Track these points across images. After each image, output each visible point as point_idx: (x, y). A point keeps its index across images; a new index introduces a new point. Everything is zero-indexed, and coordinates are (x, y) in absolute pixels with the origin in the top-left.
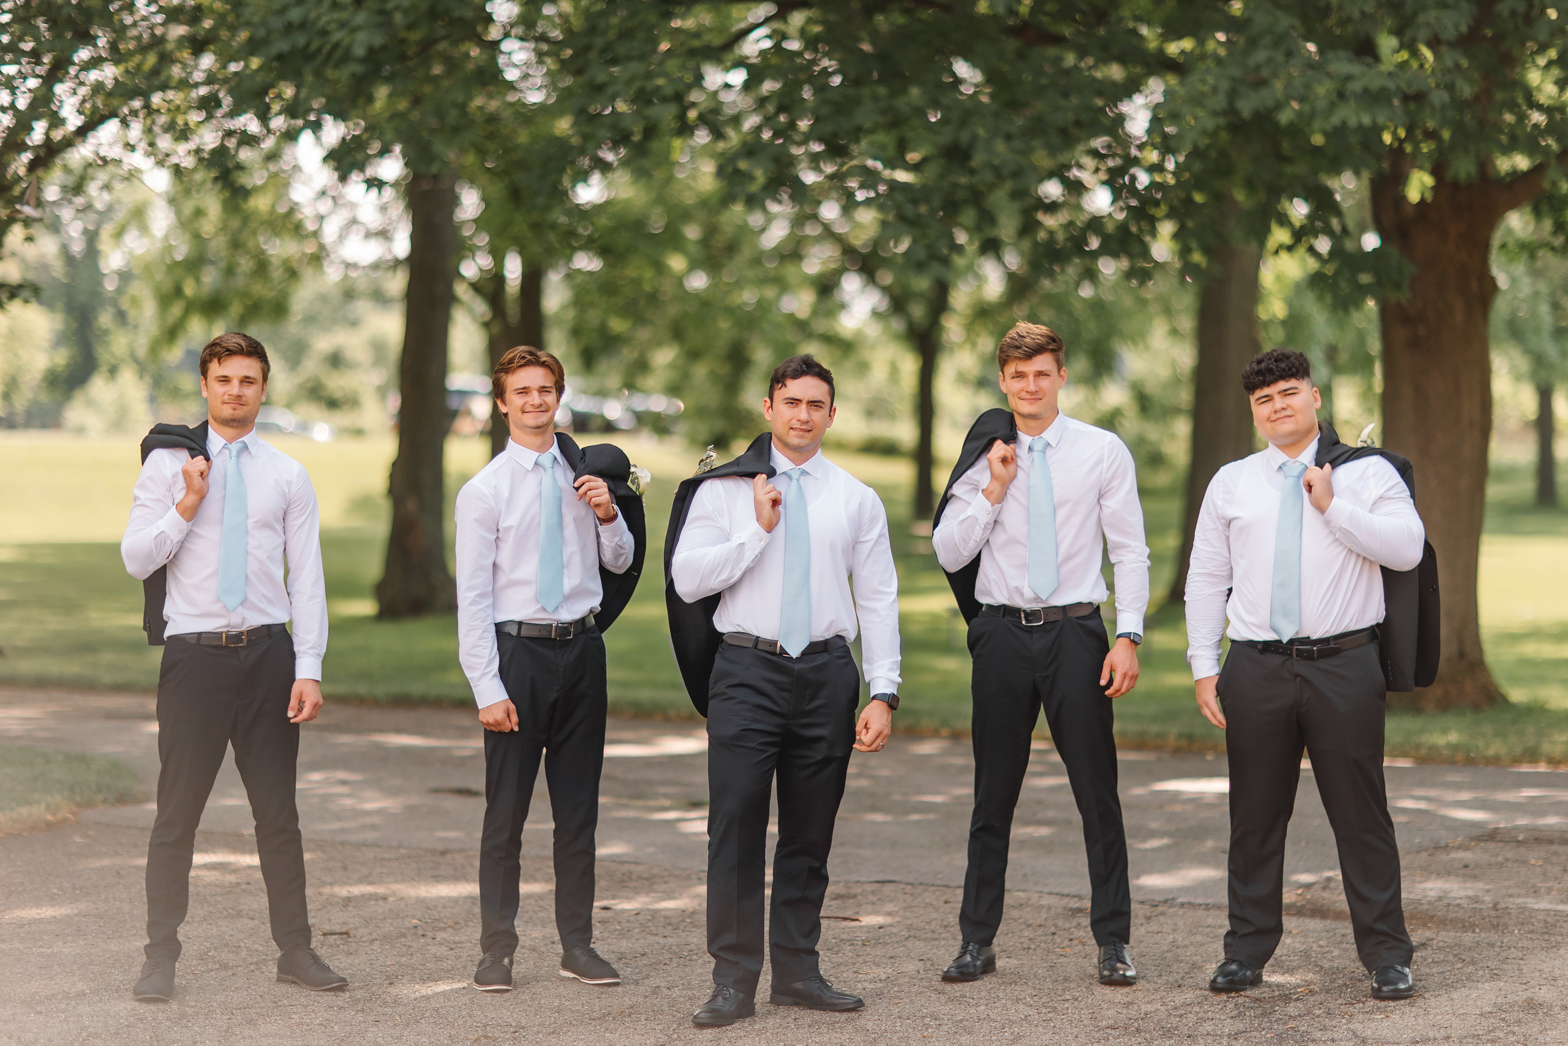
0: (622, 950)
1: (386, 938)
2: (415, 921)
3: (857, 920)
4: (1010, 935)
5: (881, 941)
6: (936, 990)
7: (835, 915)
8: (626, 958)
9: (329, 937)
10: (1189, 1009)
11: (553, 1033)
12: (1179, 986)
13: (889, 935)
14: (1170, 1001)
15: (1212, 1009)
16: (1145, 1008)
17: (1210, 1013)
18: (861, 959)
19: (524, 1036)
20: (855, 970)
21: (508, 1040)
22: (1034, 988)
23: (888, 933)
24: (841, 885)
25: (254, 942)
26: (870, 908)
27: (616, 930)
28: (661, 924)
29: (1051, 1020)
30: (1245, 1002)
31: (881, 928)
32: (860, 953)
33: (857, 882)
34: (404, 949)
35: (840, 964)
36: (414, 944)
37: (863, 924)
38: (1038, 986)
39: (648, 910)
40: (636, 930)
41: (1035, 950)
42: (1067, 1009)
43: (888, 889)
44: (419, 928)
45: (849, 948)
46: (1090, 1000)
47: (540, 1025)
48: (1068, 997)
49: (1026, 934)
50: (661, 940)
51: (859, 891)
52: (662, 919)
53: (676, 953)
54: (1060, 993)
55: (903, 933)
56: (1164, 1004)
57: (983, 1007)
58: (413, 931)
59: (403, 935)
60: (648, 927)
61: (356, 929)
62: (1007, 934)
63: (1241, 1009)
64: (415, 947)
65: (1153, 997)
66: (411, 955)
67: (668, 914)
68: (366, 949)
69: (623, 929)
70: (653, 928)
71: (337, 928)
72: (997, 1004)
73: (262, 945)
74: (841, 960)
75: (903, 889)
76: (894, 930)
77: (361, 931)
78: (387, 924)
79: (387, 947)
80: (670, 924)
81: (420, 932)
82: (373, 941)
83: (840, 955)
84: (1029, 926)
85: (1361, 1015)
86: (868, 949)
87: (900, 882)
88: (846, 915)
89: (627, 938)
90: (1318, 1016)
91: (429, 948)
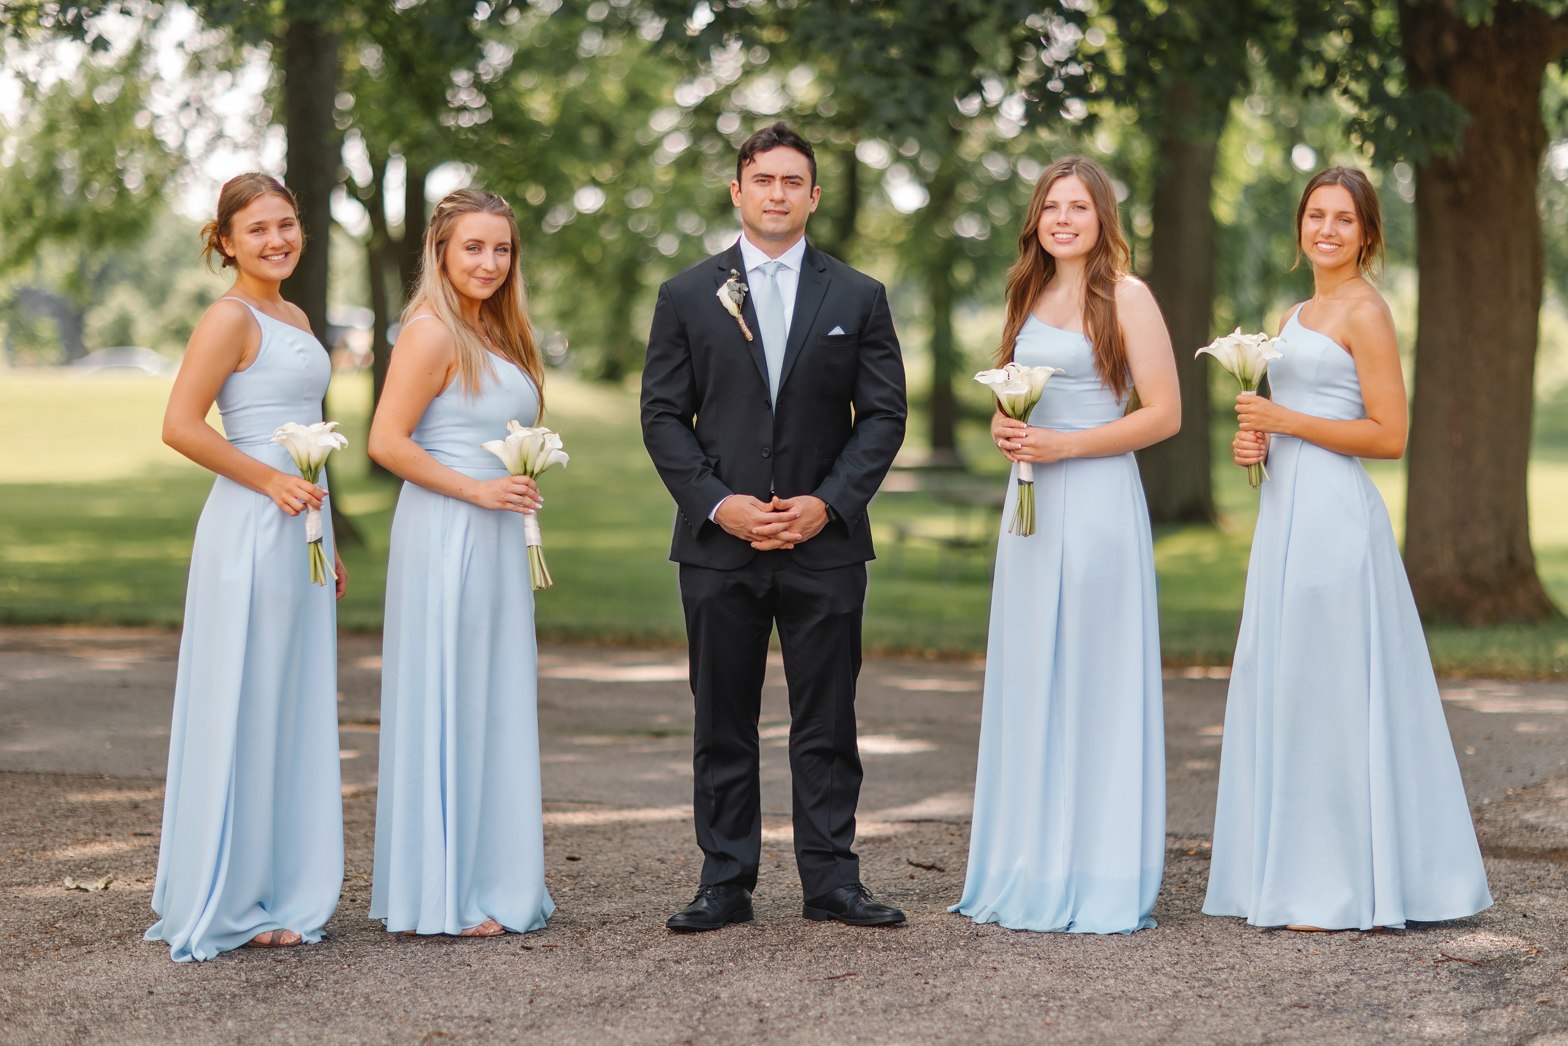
11: (532, 1026)
19: (492, 1033)
21: (470, 1037)
47: (511, 1016)
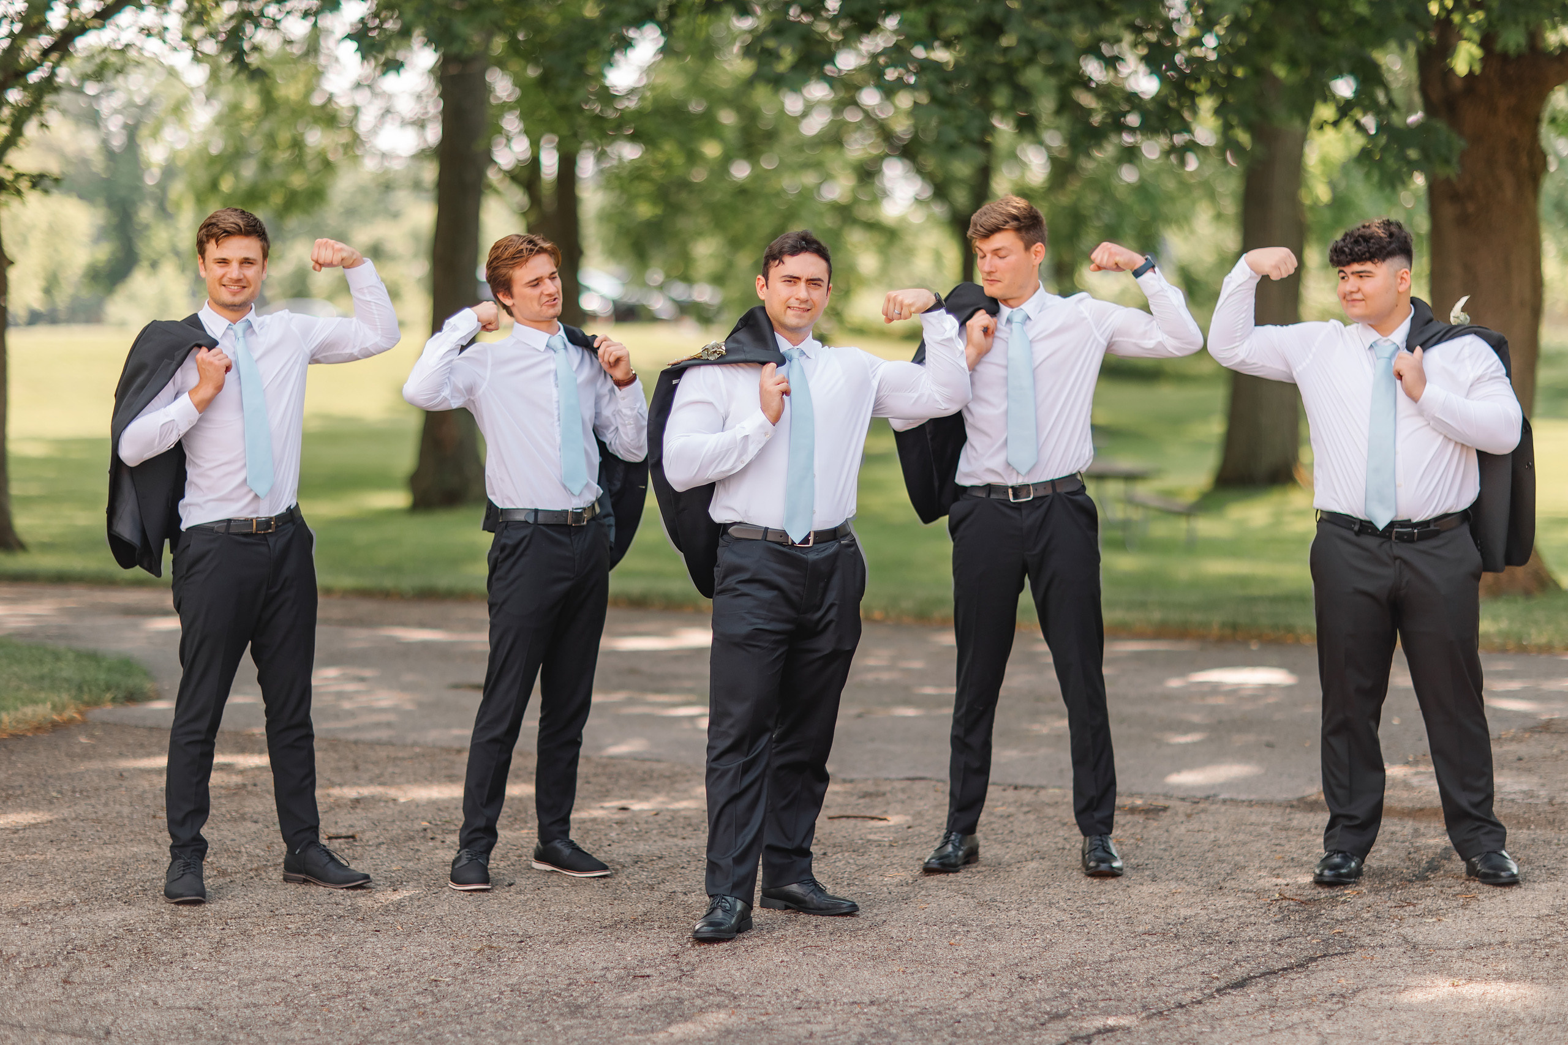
0: (639, 853)
1: (394, 842)
2: (425, 824)
3: (885, 819)
4: (1044, 834)
5: (909, 842)
6: (965, 894)
7: (862, 814)
8: (642, 862)
9: (334, 841)
10: (1230, 912)
11: (561, 942)
12: (1220, 888)
13: (918, 836)
14: (1211, 905)
15: (1255, 912)
16: (1184, 912)
17: (1253, 917)
18: (887, 862)
20: (881, 872)
22: (1068, 891)
23: (917, 833)
24: (870, 782)
25: (256, 847)
26: (898, 807)
27: (633, 831)
28: (681, 825)
29: (1085, 925)
30: (1289, 905)
31: (909, 827)
32: (887, 855)
33: (887, 779)
34: (411, 853)
35: (865, 867)
36: (422, 848)
37: (891, 823)
38: (1072, 889)
39: (668, 810)
40: (655, 832)
41: (1070, 850)
42: (1103, 913)
43: (918, 786)
44: (429, 831)
45: (875, 849)
46: (1126, 904)
48: (1103, 901)
49: (1061, 833)
50: (680, 842)
51: (888, 788)
52: (681, 820)
53: (694, 855)
54: (1095, 896)
55: (933, 833)
56: (1204, 908)
57: (1014, 912)
58: (422, 834)
59: (412, 838)
60: (666, 829)
61: (363, 832)
62: (1041, 834)
63: (1285, 913)
64: (423, 850)
65: (1192, 900)
66: (419, 859)
67: (688, 814)
68: (371, 853)
69: (640, 831)
70: (672, 830)
71: (343, 832)
72: (1029, 909)
73: (263, 850)
74: (866, 862)
75: (934, 786)
76: (924, 830)
77: (368, 835)
78: (395, 827)
79: (394, 851)
80: (690, 825)
81: (430, 835)
82: (379, 845)
83: (866, 857)
84: (1064, 824)
85: (1411, 919)
86: (895, 850)
87: (930, 779)
88: (873, 814)
89: (645, 840)
90: (1367, 920)
91: (437, 851)
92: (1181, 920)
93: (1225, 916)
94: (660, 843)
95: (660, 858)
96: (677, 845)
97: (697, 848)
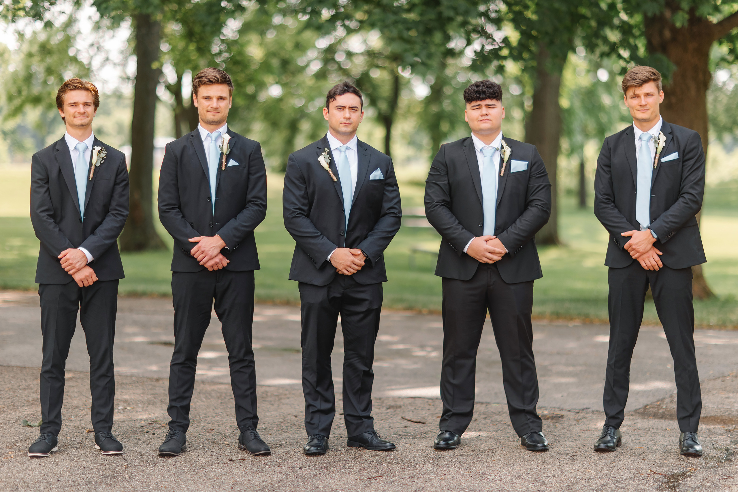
92: (600, 488)
93: (624, 485)
94: (280, 436)
95: (281, 445)
96: (289, 437)
97: (301, 439)
